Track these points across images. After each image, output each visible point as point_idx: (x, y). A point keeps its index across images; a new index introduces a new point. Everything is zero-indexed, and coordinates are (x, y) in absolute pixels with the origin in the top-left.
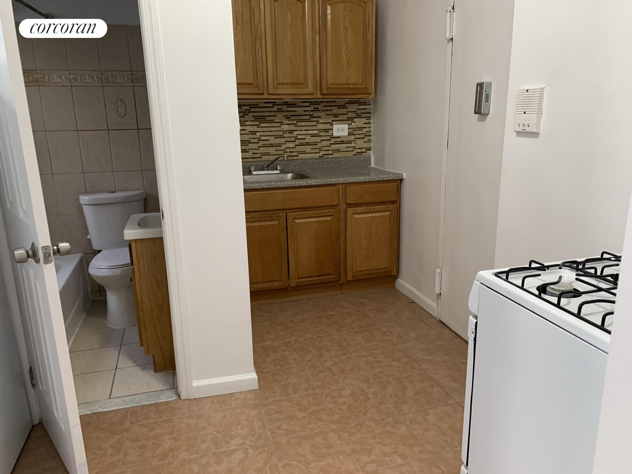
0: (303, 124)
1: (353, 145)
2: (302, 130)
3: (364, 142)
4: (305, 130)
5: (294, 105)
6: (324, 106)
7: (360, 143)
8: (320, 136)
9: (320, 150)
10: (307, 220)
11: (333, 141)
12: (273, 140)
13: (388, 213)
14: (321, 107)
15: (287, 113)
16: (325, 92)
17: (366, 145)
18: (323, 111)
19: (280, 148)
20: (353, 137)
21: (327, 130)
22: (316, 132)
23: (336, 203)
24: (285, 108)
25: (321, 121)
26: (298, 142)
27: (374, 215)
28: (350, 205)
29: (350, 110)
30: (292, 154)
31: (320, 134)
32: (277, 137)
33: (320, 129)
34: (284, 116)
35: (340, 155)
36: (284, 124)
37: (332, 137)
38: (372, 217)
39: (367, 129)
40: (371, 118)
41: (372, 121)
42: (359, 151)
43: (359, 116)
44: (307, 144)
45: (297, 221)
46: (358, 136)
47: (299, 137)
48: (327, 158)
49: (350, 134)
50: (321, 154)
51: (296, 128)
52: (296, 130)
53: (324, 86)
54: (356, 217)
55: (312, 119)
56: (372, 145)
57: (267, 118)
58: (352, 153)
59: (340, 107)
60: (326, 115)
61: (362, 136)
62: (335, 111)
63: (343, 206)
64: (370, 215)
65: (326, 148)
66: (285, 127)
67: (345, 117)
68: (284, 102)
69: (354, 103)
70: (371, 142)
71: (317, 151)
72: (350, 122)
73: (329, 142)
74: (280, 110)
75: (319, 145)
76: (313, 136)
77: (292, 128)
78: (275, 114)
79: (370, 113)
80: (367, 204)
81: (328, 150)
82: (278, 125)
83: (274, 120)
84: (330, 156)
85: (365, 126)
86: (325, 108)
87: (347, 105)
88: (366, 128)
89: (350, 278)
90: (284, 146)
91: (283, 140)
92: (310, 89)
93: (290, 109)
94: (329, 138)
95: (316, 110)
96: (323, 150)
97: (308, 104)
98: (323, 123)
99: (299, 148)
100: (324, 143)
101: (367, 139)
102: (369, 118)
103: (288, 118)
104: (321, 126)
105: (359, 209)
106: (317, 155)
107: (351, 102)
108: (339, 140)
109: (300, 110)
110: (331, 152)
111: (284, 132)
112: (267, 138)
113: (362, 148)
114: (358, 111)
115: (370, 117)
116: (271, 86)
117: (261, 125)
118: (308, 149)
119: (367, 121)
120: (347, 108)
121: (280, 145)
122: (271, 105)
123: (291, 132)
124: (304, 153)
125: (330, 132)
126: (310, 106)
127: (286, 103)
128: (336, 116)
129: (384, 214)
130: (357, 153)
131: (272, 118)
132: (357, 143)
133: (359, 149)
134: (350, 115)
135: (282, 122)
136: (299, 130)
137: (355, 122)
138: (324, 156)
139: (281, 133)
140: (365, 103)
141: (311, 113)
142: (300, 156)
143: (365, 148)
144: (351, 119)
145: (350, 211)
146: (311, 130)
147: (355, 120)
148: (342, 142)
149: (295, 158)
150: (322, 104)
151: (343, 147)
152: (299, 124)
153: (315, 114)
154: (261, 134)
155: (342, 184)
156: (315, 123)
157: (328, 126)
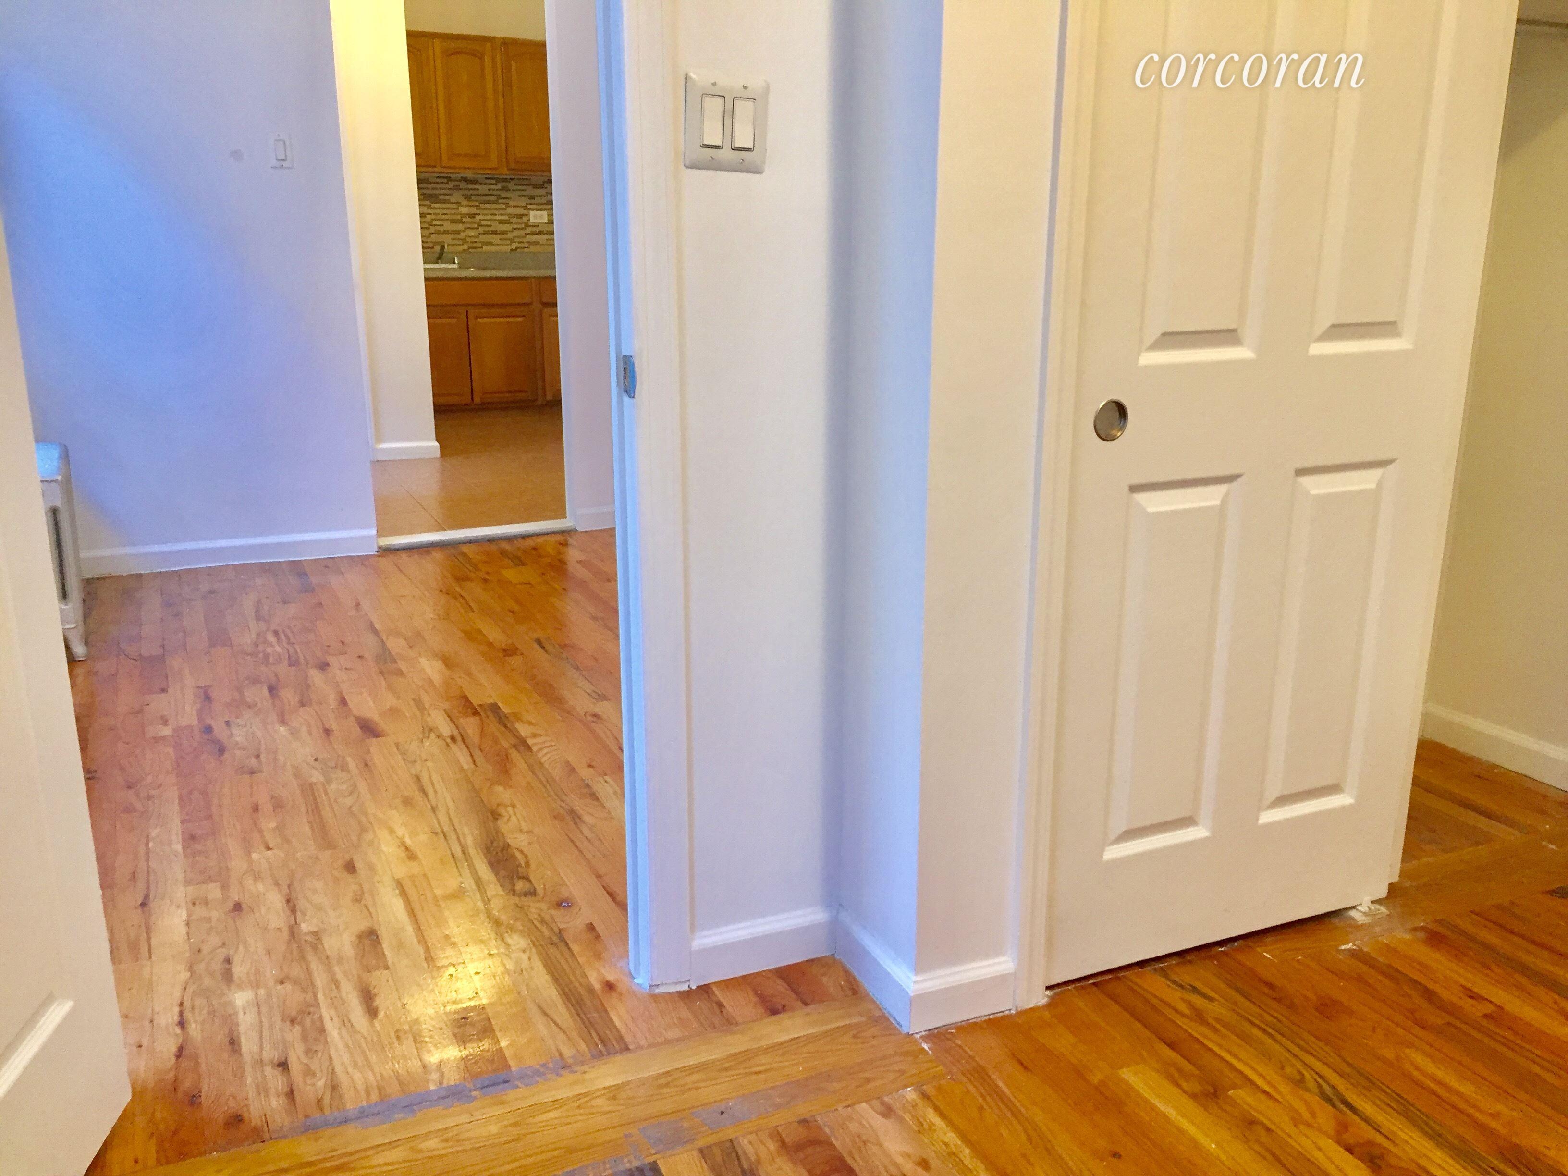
0: (488, 206)
2: (487, 215)
4: (491, 215)
5: (474, 182)
6: (515, 185)
8: (511, 223)
9: (512, 241)
10: (492, 320)
11: (528, 230)
12: (448, 226)
14: (511, 185)
15: (466, 192)
16: (514, 167)
18: (514, 190)
19: (458, 237)
21: (520, 216)
22: (506, 218)
23: (528, 301)
24: (463, 185)
25: (511, 203)
26: (481, 230)
28: (546, 305)
30: (474, 245)
31: (511, 220)
32: (453, 221)
33: (511, 214)
34: (463, 195)
35: (539, 248)
36: (463, 206)
37: (527, 225)
44: (495, 233)
45: (481, 320)
47: (483, 223)
48: (522, 252)
50: (514, 246)
51: (478, 212)
52: (479, 214)
53: (511, 158)
55: (500, 201)
57: (441, 197)
59: (536, 186)
60: (519, 196)
62: (530, 191)
63: (537, 306)
65: (521, 240)
66: (464, 210)
67: (544, 200)
68: (462, 178)
71: (508, 242)
73: (524, 232)
74: (457, 188)
75: (510, 236)
76: (501, 222)
77: (474, 210)
78: (448, 192)
81: (523, 242)
82: (455, 206)
83: (449, 200)
84: (526, 250)
86: (517, 188)
90: (463, 235)
91: (461, 227)
92: (494, 163)
93: (470, 186)
94: (523, 226)
95: (505, 189)
96: (515, 242)
97: (494, 181)
98: (514, 206)
99: (483, 238)
100: (516, 233)
103: (467, 198)
104: (510, 210)
106: (508, 248)
108: (536, 229)
109: (483, 189)
110: (526, 245)
111: (463, 215)
112: (436, 223)
116: (444, 157)
117: (433, 205)
118: (495, 239)
120: (546, 188)
121: (458, 232)
122: (445, 181)
123: (473, 216)
124: (491, 244)
125: (524, 219)
126: (495, 184)
127: (465, 179)
128: (532, 198)
131: (447, 197)
135: (461, 203)
136: (483, 214)
138: (518, 250)
139: (459, 217)
141: (498, 193)
142: (485, 247)
146: (499, 215)
148: (540, 233)
149: (479, 250)
150: (512, 182)
151: (542, 239)
152: (482, 206)
153: (504, 194)
154: (434, 217)
155: (535, 278)
156: (503, 206)
157: (522, 211)
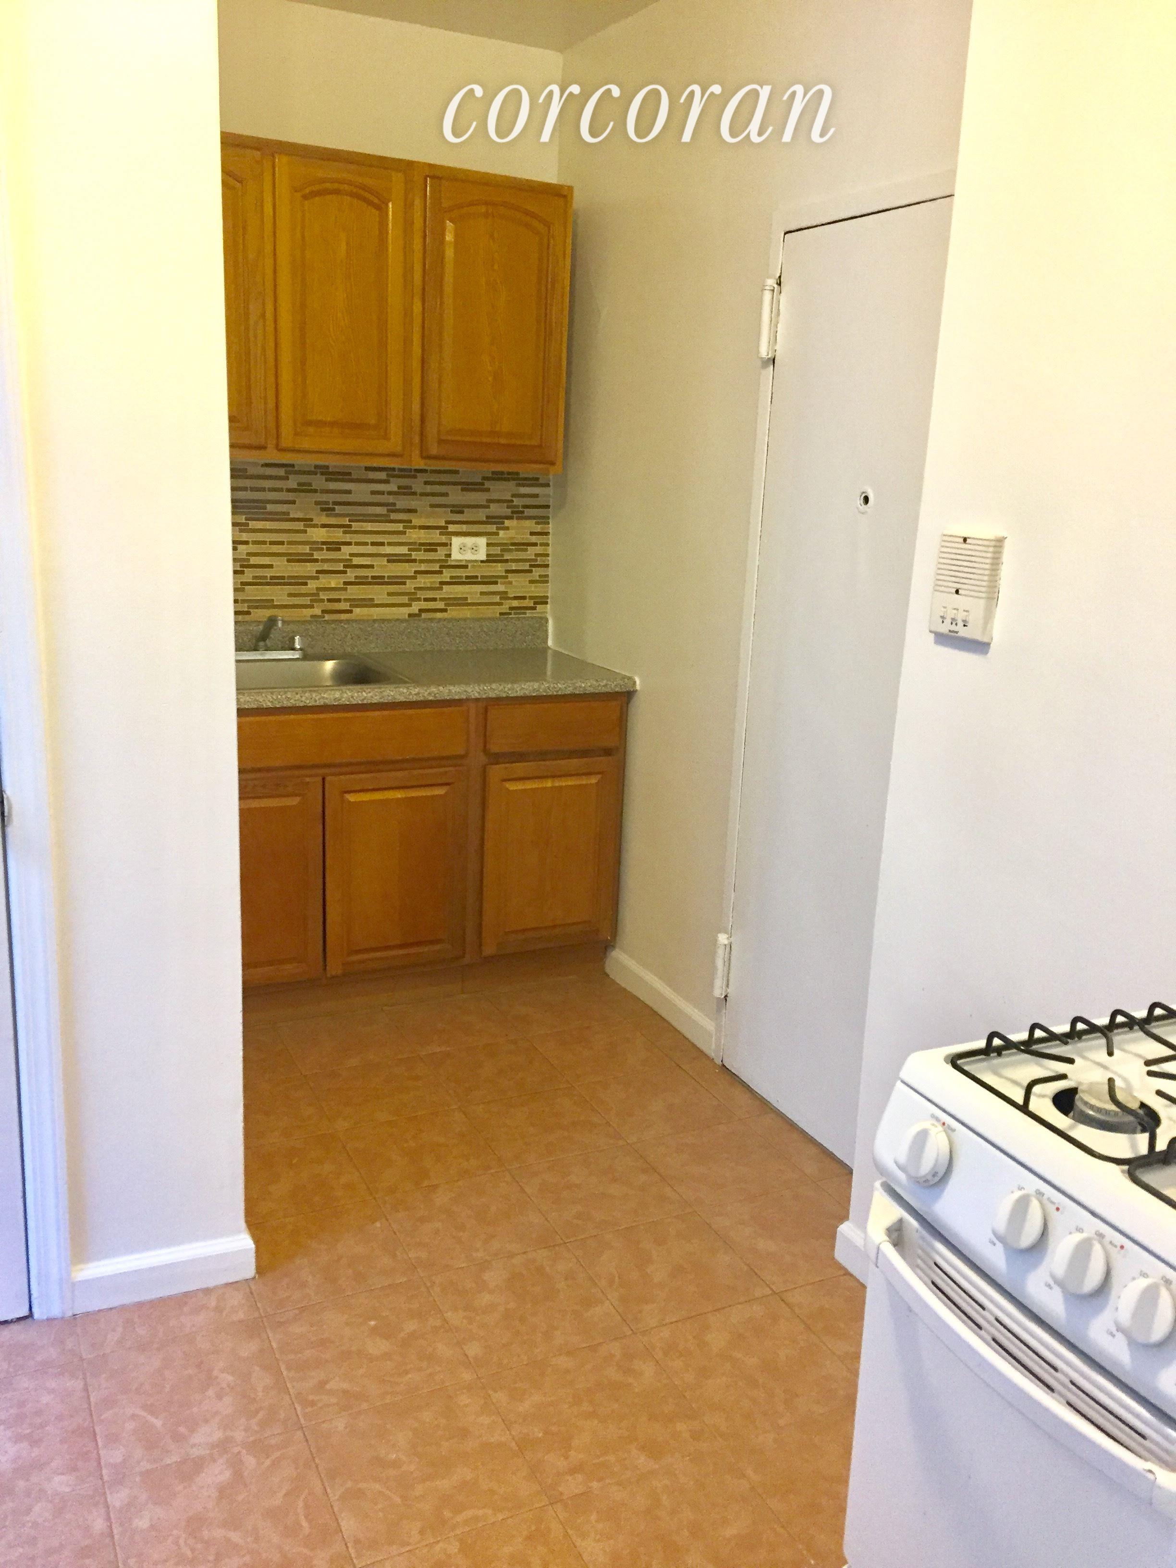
0: (369, 526)
1: (500, 588)
2: (366, 544)
3: (531, 582)
4: (373, 544)
5: (344, 475)
6: (426, 483)
7: (519, 585)
8: (414, 561)
9: (413, 597)
10: (377, 796)
11: (447, 575)
12: (282, 568)
13: (593, 780)
14: (417, 485)
15: (325, 497)
16: (434, 450)
17: (536, 590)
18: (422, 494)
19: (303, 589)
20: (499, 569)
21: (431, 547)
22: (404, 550)
23: (461, 752)
24: (319, 481)
25: (416, 522)
26: (351, 575)
27: (558, 783)
28: (496, 758)
29: (495, 496)
30: (335, 606)
31: (414, 555)
32: (293, 559)
33: (414, 543)
34: (317, 503)
35: (467, 613)
36: (315, 526)
37: (445, 564)
38: (552, 788)
39: (538, 549)
40: (550, 521)
41: (551, 528)
42: (515, 603)
43: (518, 514)
44: (378, 581)
45: (352, 798)
46: (514, 566)
47: (356, 561)
48: (431, 620)
49: (491, 559)
50: (415, 608)
51: (347, 538)
52: (349, 544)
53: (432, 430)
54: (511, 789)
55: (393, 516)
56: (550, 590)
57: (270, 507)
58: (498, 609)
59: (468, 487)
60: (432, 506)
61: (526, 566)
62: (456, 496)
63: (477, 760)
64: (549, 784)
65: (430, 594)
66: (318, 534)
67: (481, 515)
68: (317, 468)
69: (508, 480)
70: (547, 582)
71: (405, 599)
72: (492, 528)
73: (437, 579)
74: (305, 489)
75: (410, 585)
76: (393, 559)
77: (338, 535)
78: (291, 496)
79: (548, 507)
80: (543, 755)
81: (434, 600)
82: (300, 526)
83: (288, 514)
84: (439, 615)
85: (534, 539)
86: (429, 489)
87: (487, 484)
88: (535, 544)
89: (489, 950)
90: (312, 585)
91: (310, 569)
92: (394, 442)
93: (333, 486)
94: (436, 567)
95: (406, 491)
96: (419, 599)
97: (383, 475)
98: (421, 527)
99: (354, 592)
100: (422, 581)
101: (537, 573)
102: (544, 520)
103: (327, 509)
104: (415, 536)
105: (520, 768)
106: (404, 612)
107: (498, 477)
108: (462, 572)
109: (360, 491)
110: (441, 605)
111: (317, 546)
112: (266, 561)
113: (524, 598)
114: (516, 502)
115: (548, 518)
116: (286, 430)
117: (253, 524)
118: (379, 593)
119: (539, 528)
120: (488, 490)
121: (301, 581)
122: (281, 472)
123: (335, 546)
124: (369, 603)
125: (441, 553)
126: (386, 482)
127: (324, 471)
128: (458, 509)
129: (584, 781)
130: (511, 608)
131: (284, 508)
132: (511, 583)
133: (516, 598)
134: (495, 509)
135: (311, 520)
136: (357, 544)
137: (507, 528)
138: (424, 615)
139: (307, 549)
140: (534, 481)
141: (391, 499)
142: (357, 611)
143: (531, 598)
144: (497, 520)
145: (497, 771)
146: (390, 544)
147: (507, 523)
148: (472, 580)
149: (343, 616)
150: (421, 478)
151: (472, 591)
152: (355, 526)
153: (402, 502)
154: (252, 548)
155: (477, 700)
156: (400, 527)
157: (436, 537)
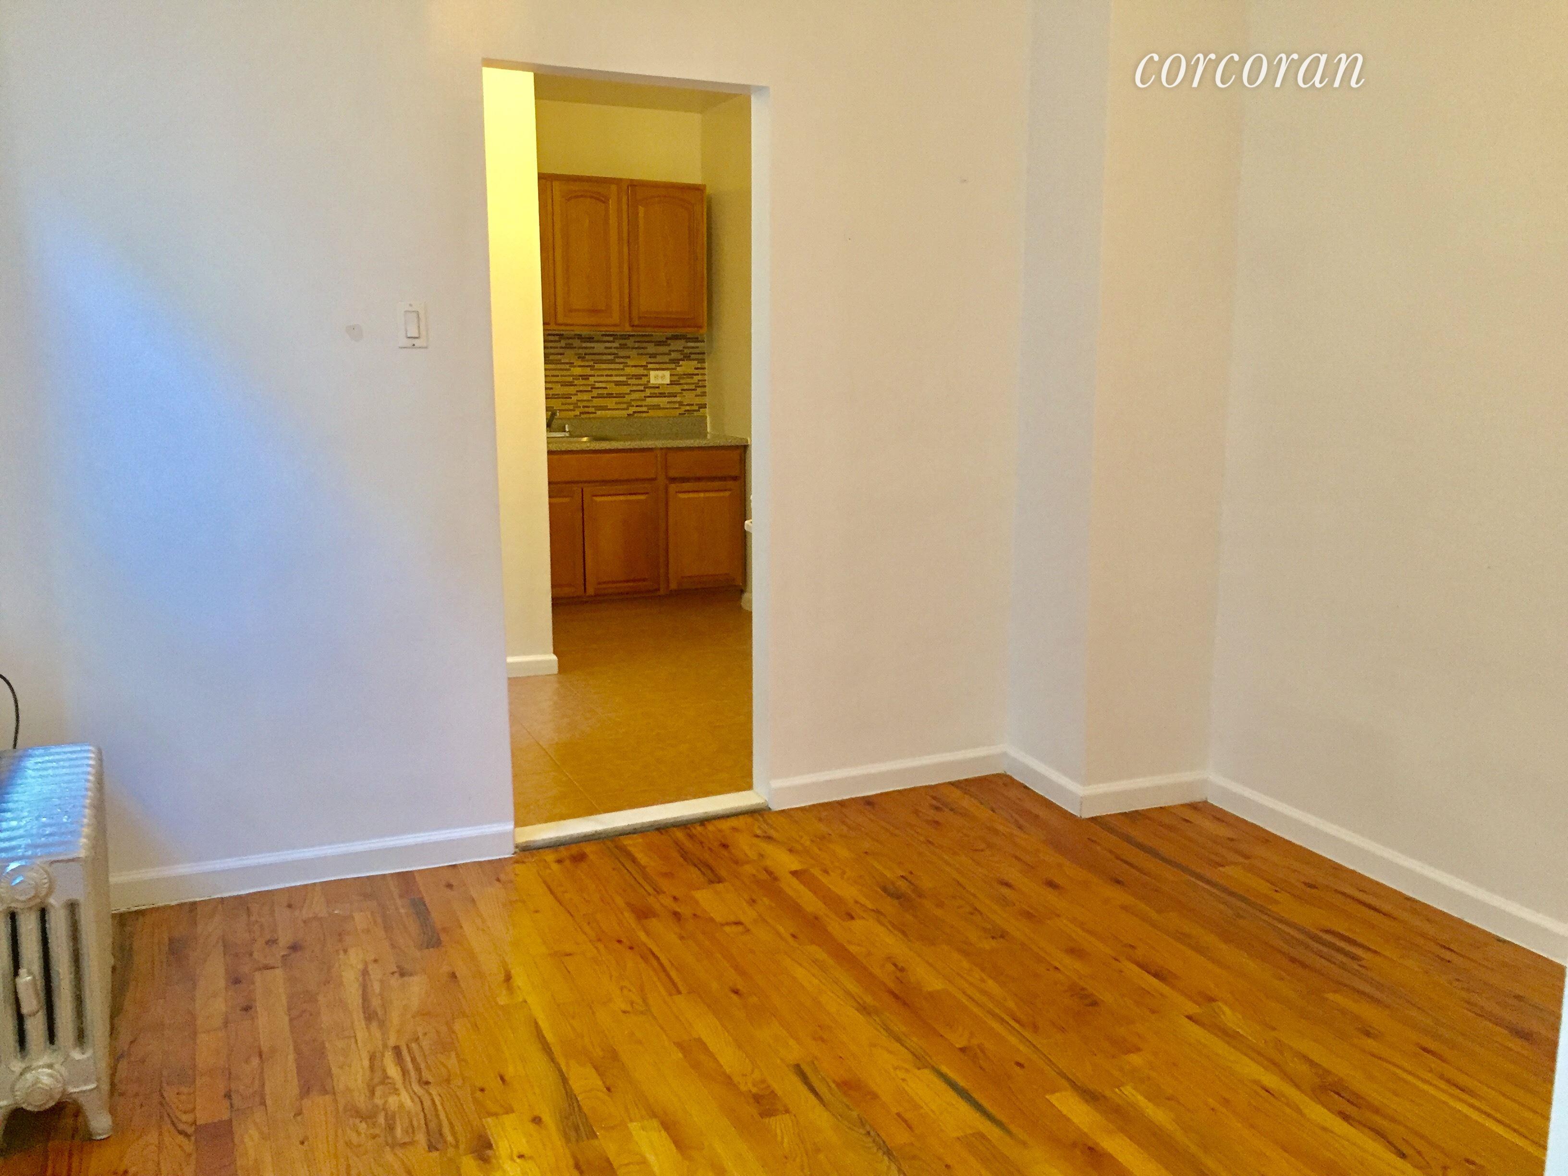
0: (604, 366)
1: (678, 399)
2: (603, 376)
3: (696, 396)
4: (607, 376)
5: (590, 339)
6: (635, 342)
7: (689, 398)
8: (630, 385)
9: (629, 405)
10: (610, 498)
11: (648, 392)
12: (562, 389)
13: (727, 494)
14: (630, 343)
15: (581, 351)
16: (636, 323)
17: (698, 400)
18: (633, 348)
19: (569, 401)
20: (677, 389)
21: (639, 377)
22: (624, 379)
23: (653, 476)
24: (577, 343)
25: (630, 363)
27: (707, 495)
28: (673, 480)
29: (674, 348)
30: (586, 410)
31: (630, 382)
33: (629, 375)
34: (576, 354)
35: (660, 413)
36: (575, 366)
37: (646, 386)
38: (704, 497)
39: (700, 377)
40: (706, 361)
41: (706, 365)
42: (688, 408)
43: (687, 357)
44: (610, 396)
45: (598, 499)
46: (686, 387)
47: (598, 385)
48: (641, 417)
49: (672, 383)
50: (631, 411)
51: (592, 372)
52: (594, 376)
53: (635, 313)
54: (681, 497)
55: (617, 360)
56: (706, 400)
58: (678, 412)
59: (659, 343)
60: (638, 354)
61: (693, 387)
62: (651, 349)
63: (662, 480)
64: (702, 495)
65: (639, 403)
66: (577, 371)
67: (666, 358)
68: (575, 335)
69: (680, 339)
70: (706, 396)
71: (625, 406)
72: (673, 366)
73: (643, 394)
74: (569, 347)
75: (628, 398)
76: (618, 383)
77: (588, 371)
78: (561, 351)
79: (704, 353)
80: (699, 479)
81: (641, 406)
82: (567, 366)
83: (560, 360)
84: (644, 415)
85: (696, 372)
86: (637, 345)
87: (669, 341)
88: (698, 374)
89: (673, 586)
90: (574, 398)
91: (573, 390)
92: (615, 318)
93: (584, 345)
94: (642, 388)
95: (623, 347)
96: (633, 406)
97: (611, 339)
98: (633, 366)
99: (597, 402)
100: (634, 396)
101: (699, 390)
102: (702, 361)
103: (581, 357)
104: (628, 370)
105: (686, 486)
106: (625, 413)
107: (675, 338)
108: (657, 391)
109: (599, 347)
110: (645, 409)
111: (577, 377)
113: (692, 405)
114: (686, 351)
115: (704, 359)
116: (560, 312)
118: (611, 403)
119: (699, 366)
120: (669, 345)
121: (568, 397)
122: (557, 338)
123: (585, 377)
124: (605, 408)
125: (645, 379)
126: (613, 342)
127: (579, 337)
128: (653, 356)
129: (722, 494)
130: (686, 411)
132: (684, 396)
133: (688, 405)
134: (674, 355)
135: (573, 363)
136: (598, 376)
137: (681, 366)
138: (636, 415)
139: (571, 379)
140: (696, 340)
141: (615, 351)
142: (599, 413)
143: (696, 405)
144: (675, 361)
145: (673, 487)
146: (616, 376)
147: (681, 363)
148: (662, 395)
149: (592, 415)
150: (632, 339)
151: (662, 402)
152: (597, 366)
153: (622, 353)
155: (661, 449)
156: (621, 366)
157: (641, 371)
